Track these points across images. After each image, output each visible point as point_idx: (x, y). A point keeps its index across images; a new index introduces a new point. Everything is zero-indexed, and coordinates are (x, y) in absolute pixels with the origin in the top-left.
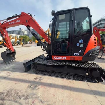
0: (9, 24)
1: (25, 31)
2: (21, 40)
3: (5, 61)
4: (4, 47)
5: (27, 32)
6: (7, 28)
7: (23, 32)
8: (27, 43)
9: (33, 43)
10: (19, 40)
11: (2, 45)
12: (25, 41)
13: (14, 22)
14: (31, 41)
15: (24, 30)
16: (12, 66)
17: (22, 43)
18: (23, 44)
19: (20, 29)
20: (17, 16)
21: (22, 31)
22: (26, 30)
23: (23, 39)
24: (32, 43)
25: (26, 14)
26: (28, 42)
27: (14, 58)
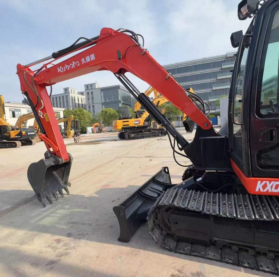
0: (59, 70)
1: (80, 96)
2: (70, 124)
3: (38, 195)
4: (23, 144)
5: (84, 97)
6: (51, 85)
7: (73, 99)
8: (85, 133)
9: (103, 130)
10: (62, 124)
11: (16, 139)
12: (79, 126)
13: (73, 64)
14: (96, 126)
15: (76, 92)
16: (62, 211)
17: (73, 132)
18: (75, 133)
19: (66, 90)
20: (88, 42)
21: (71, 95)
22: (82, 94)
23: (74, 118)
24: (100, 131)
25: (116, 32)
26: (89, 129)
27: (66, 183)
